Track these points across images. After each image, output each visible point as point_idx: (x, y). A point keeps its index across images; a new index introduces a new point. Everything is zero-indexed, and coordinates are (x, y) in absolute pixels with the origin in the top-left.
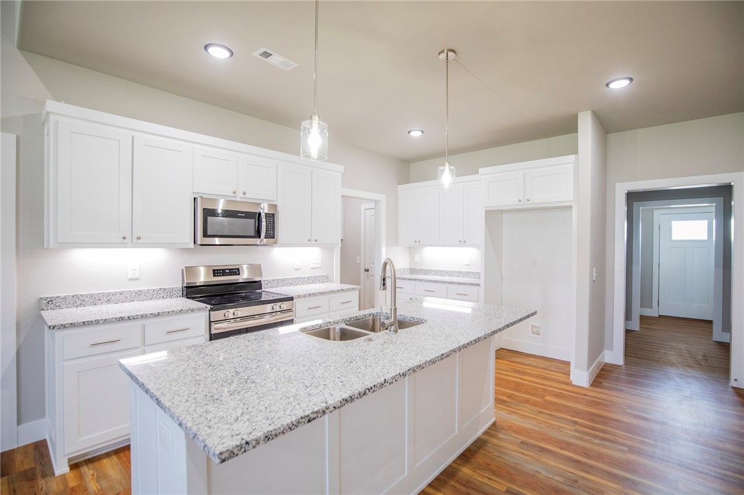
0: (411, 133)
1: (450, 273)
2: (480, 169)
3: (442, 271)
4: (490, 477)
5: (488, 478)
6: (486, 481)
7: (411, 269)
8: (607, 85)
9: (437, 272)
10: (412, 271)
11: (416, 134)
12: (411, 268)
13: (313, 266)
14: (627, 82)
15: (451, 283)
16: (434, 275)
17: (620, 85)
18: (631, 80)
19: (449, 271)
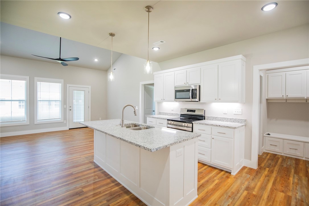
4: (119, 203)
5: (119, 202)
6: (118, 201)
13: (235, 113)
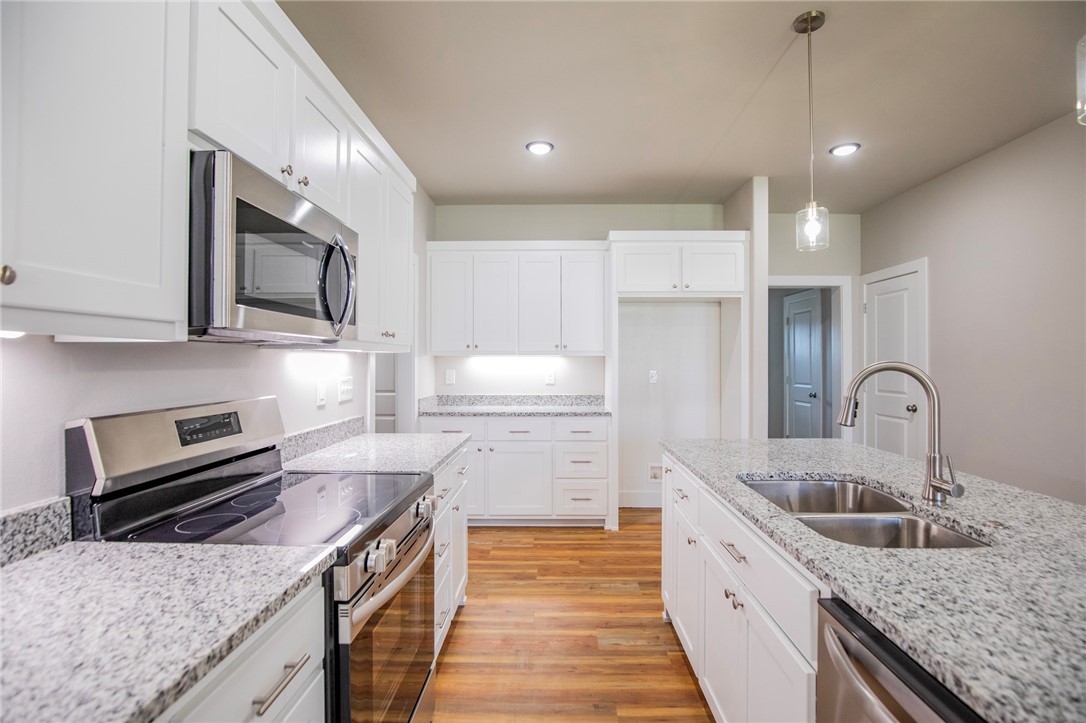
0: (532, 148)
1: (521, 400)
2: (611, 232)
3: (506, 397)
7: (440, 398)
8: (831, 151)
9: (494, 399)
10: (442, 400)
11: (540, 150)
12: (441, 395)
14: (854, 148)
15: (561, 414)
16: (489, 404)
17: (845, 152)
18: (859, 146)
19: (519, 397)
